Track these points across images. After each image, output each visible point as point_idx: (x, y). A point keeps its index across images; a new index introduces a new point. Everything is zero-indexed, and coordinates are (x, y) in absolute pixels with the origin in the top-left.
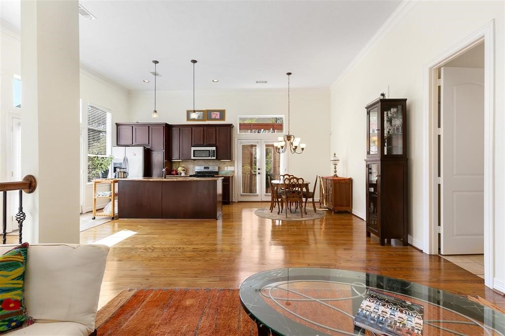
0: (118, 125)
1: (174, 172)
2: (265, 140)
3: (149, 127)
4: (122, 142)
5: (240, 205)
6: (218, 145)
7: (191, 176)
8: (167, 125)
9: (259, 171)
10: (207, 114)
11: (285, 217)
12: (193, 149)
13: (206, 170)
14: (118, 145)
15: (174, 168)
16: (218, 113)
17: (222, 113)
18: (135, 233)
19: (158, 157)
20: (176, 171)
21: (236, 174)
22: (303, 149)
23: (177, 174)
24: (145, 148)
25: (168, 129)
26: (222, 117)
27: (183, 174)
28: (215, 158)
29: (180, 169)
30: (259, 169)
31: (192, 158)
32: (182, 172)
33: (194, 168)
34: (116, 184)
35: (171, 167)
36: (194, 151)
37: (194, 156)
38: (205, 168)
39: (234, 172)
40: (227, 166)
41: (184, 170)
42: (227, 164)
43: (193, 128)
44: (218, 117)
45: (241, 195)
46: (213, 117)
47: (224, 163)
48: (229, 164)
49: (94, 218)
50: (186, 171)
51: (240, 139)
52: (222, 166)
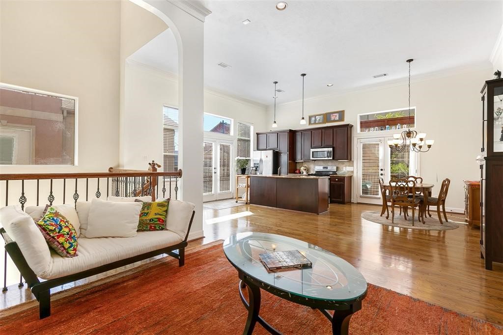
0: (258, 134)
1: (298, 171)
2: (389, 138)
3: (278, 134)
4: (261, 147)
5: (360, 207)
6: (335, 146)
7: (312, 175)
8: (290, 131)
9: (382, 172)
10: (327, 117)
11: (391, 222)
12: (312, 150)
13: (325, 170)
14: (258, 149)
15: (298, 168)
16: (337, 115)
17: (341, 114)
18: (253, 214)
19: (284, 159)
20: (299, 170)
21: (355, 175)
22: (429, 146)
23: (300, 173)
24: (274, 151)
25: (292, 134)
26: (342, 118)
27: (305, 173)
28: (331, 158)
29: (302, 168)
30: (382, 170)
31: (311, 158)
32: (303, 171)
33: (314, 167)
34: (249, 179)
35: (296, 166)
36: (313, 152)
37: (313, 157)
38: (324, 168)
39: (353, 172)
40: (346, 166)
41: (305, 170)
42: (346, 164)
43: (313, 132)
44: (337, 118)
45: (361, 197)
46: (333, 118)
47: (343, 163)
48: (347, 164)
49: (237, 202)
50: (308, 170)
51: (360, 138)
52: (340, 166)
